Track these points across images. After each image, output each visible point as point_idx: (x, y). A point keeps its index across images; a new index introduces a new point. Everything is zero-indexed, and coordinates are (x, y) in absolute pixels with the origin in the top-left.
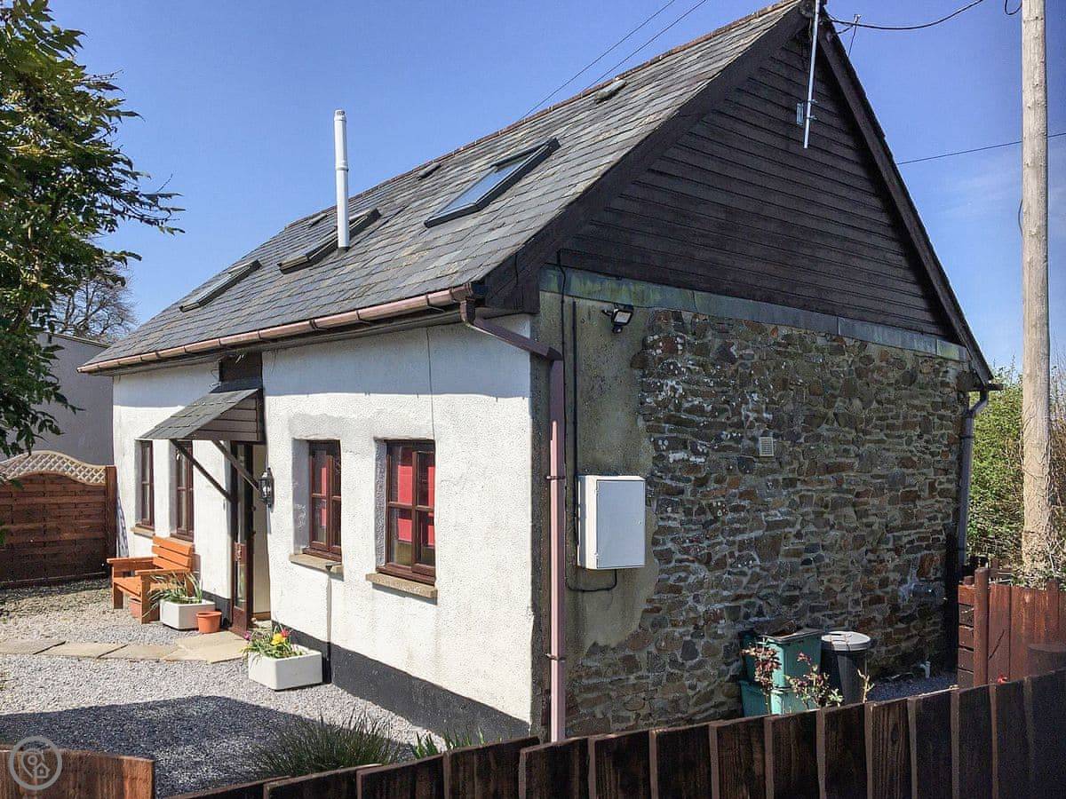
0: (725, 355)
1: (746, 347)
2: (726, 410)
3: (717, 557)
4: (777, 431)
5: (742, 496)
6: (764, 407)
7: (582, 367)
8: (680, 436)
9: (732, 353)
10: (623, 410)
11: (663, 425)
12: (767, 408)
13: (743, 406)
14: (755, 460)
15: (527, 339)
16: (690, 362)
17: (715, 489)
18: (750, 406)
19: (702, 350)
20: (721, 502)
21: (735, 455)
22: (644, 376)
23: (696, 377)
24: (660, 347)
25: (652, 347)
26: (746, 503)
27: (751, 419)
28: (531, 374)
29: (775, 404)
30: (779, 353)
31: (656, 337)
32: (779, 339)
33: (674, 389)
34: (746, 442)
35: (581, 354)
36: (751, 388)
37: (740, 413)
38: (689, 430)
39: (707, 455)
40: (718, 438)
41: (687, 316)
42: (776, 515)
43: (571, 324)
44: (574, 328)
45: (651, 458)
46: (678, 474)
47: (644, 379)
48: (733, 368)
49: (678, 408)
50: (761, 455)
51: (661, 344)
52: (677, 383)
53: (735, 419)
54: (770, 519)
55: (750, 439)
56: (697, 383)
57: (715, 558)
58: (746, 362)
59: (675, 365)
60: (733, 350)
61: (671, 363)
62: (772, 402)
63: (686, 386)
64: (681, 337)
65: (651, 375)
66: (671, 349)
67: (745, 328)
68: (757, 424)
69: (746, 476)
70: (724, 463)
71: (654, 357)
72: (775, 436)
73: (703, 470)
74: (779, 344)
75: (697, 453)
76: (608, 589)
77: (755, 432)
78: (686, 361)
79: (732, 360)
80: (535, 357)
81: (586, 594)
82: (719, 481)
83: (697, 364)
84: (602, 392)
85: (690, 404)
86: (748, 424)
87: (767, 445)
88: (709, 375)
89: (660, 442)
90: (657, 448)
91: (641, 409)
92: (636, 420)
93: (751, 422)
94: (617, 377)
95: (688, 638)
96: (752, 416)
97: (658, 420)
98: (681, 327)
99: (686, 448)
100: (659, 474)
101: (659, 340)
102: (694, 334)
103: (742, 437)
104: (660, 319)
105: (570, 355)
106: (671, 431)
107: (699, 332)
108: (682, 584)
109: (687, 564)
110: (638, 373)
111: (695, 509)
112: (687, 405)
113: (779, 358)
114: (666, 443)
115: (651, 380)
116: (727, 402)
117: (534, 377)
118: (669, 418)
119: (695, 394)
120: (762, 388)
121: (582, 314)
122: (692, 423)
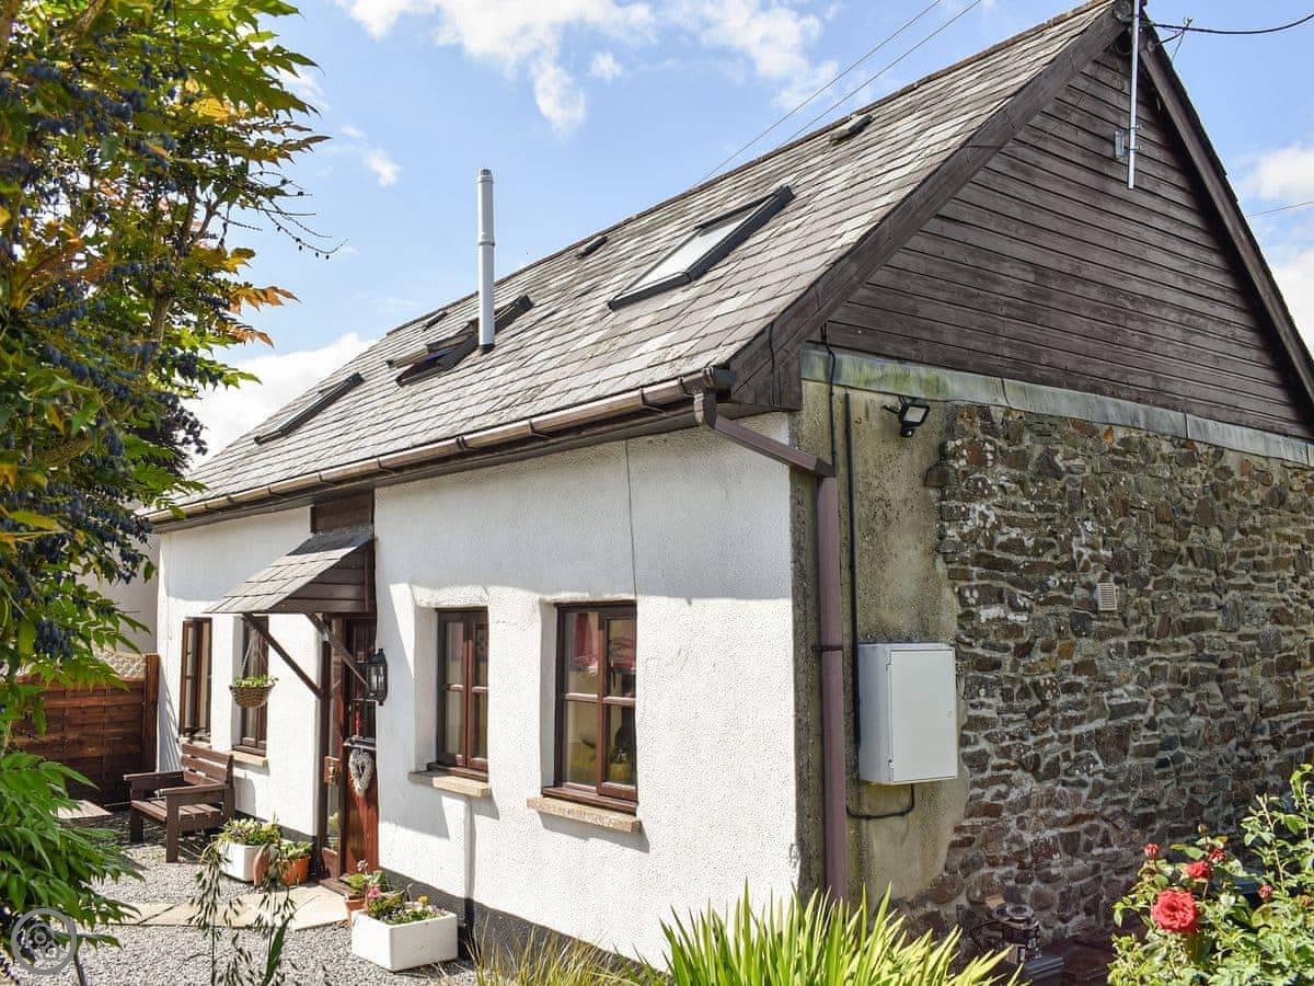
0: (1048, 469)
1: (1075, 456)
2: (1052, 545)
3: (1047, 760)
4: (1118, 574)
5: (1079, 668)
6: (1100, 539)
7: (859, 487)
8: (996, 584)
9: (1056, 464)
10: (916, 548)
11: (971, 568)
12: (1104, 542)
13: (1075, 539)
14: (1093, 616)
15: (785, 446)
16: (1003, 478)
17: (1042, 660)
18: (1084, 539)
19: (1019, 460)
20: (1051, 679)
21: (1065, 610)
22: (943, 498)
23: (1012, 499)
24: (963, 457)
25: (954, 456)
26: (1082, 679)
27: (1085, 557)
28: (791, 497)
29: (1113, 535)
30: (1116, 464)
31: (959, 442)
32: (1115, 446)
33: (984, 517)
34: (1080, 592)
35: (858, 468)
36: (1084, 513)
37: (1071, 550)
38: (1005, 574)
39: (1030, 610)
40: (1044, 587)
41: (998, 415)
42: (1121, 696)
43: (843, 425)
44: (847, 431)
45: (955, 619)
46: (992, 639)
47: (944, 503)
48: (1060, 484)
49: (990, 543)
50: (1101, 609)
51: (965, 453)
52: (988, 508)
53: (1065, 558)
54: (1114, 702)
55: (1083, 587)
56: (1014, 507)
57: (1045, 761)
58: (1076, 477)
59: (984, 482)
60: (1058, 459)
61: (980, 479)
62: (1111, 532)
63: (999, 512)
64: (991, 443)
65: (953, 496)
66: (979, 461)
67: (1071, 429)
68: (1093, 565)
69: (1083, 641)
70: (1052, 622)
71: (956, 471)
72: (1118, 581)
73: (1025, 632)
74: (1114, 451)
75: (1016, 609)
76: (902, 814)
77: (1093, 577)
78: (999, 475)
79: (1058, 475)
80: (797, 472)
81: (872, 822)
82: (1047, 648)
83: (1013, 479)
84: (887, 522)
85: (1006, 537)
86: (1082, 564)
87: (1108, 595)
88: (1028, 496)
89: (967, 594)
90: (963, 601)
91: (939, 548)
92: (934, 561)
93: (1086, 562)
94: (907, 500)
95: (1011, 883)
96: (1087, 553)
97: (964, 561)
98: (989, 429)
99: (1001, 601)
100: (967, 640)
101: (963, 446)
102: (1007, 438)
103: (1074, 583)
104: (962, 417)
105: (842, 470)
106: (980, 577)
107: (1013, 436)
108: (1001, 802)
109: (1009, 772)
110: (933, 493)
111: (1016, 691)
112: (1001, 539)
113: (1117, 471)
114: (976, 594)
115: (953, 503)
116: (1053, 534)
117: (796, 502)
118: (978, 559)
119: (1011, 523)
120: (1098, 511)
121: (857, 412)
122: (1009, 565)
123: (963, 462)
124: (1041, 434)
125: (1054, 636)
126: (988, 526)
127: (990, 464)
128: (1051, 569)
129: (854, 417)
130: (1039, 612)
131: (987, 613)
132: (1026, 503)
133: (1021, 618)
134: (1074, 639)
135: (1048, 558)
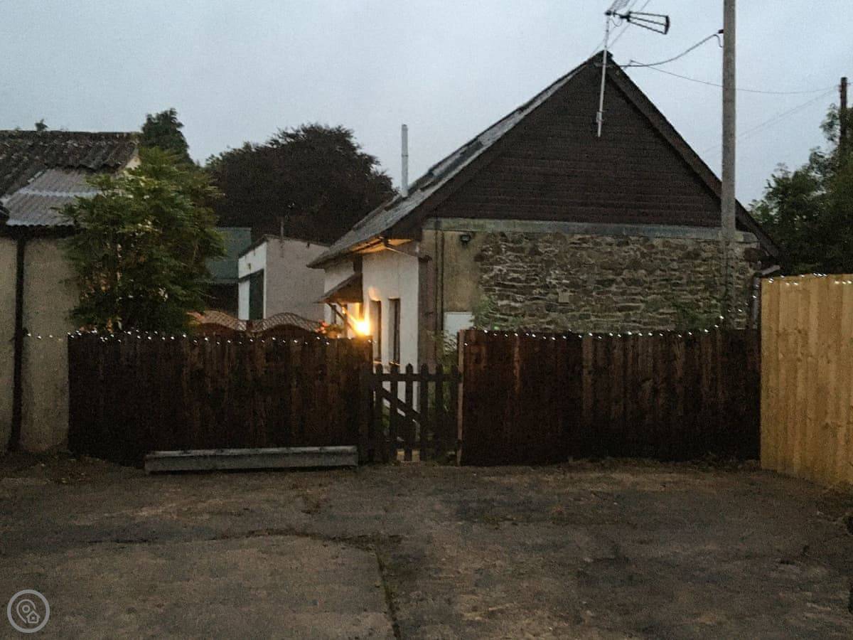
1: (550, 247)
4: (573, 289)
6: (563, 277)
7: (447, 262)
8: (506, 293)
10: (470, 282)
11: (495, 288)
13: (548, 277)
14: (557, 304)
15: (417, 253)
17: (529, 320)
18: (553, 277)
19: (520, 250)
21: (542, 302)
25: (486, 251)
29: (571, 275)
31: (488, 246)
35: (446, 256)
36: (554, 267)
37: (546, 281)
38: (511, 290)
39: (523, 302)
40: (531, 294)
41: (510, 235)
44: (443, 244)
46: (504, 312)
47: (482, 266)
48: (540, 258)
49: (504, 279)
50: (561, 302)
51: (491, 249)
52: (503, 267)
53: (542, 284)
55: (553, 294)
56: (516, 266)
58: (550, 254)
60: (540, 249)
61: (499, 258)
63: (509, 268)
64: (505, 245)
66: (498, 251)
67: (549, 237)
68: (558, 286)
69: (551, 313)
71: (487, 255)
72: (572, 292)
73: (520, 309)
74: (575, 243)
75: (516, 301)
77: (557, 290)
78: (509, 256)
79: (540, 254)
80: (421, 260)
82: (532, 315)
83: (516, 257)
84: (458, 273)
85: (512, 277)
86: (552, 286)
88: (524, 262)
91: (480, 281)
92: (478, 286)
94: (467, 266)
96: (555, 282)
97: (491, 286)
98: (505, 240)
99: (509, 299)
100: (491, 311)
102: (513, 242)
103: (548, 293)
105: (440, 257)
106: (499, 290)
107: (516, 242)
110: (479, 263)
112: (509, 278)
113: (574, 251)
114: (496, 296)
115: (486, 266)
118: (498, 285)
119: (515, 272)
120: (561, 267)
121: (447, 238)
122: (513, 286)
123: (490, 253)
124: (531, 240)
125: (535, 311)
126: (503, 273)
127: (504, 252)
128: (533, 288)
129: (445, 240)
130: (528, 303)
131: (500, 303)
132: (521, 264)
133: (517, 305)
134: (547, 312)
135: (533, 284)
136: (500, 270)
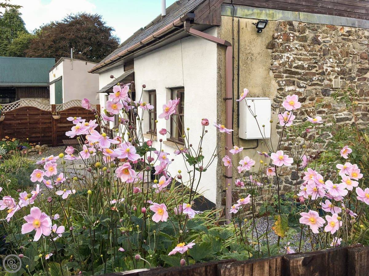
0: (315, 41)
1: (327, 37)
3: (310, 134)
4: (342, 76)
5: (323, 106)
6: (336, 65)
7: (242, 49)
8: (292, 79)
9: (319, 40)
10: (262, 68)
11: (283, 74)
13: (325, 65)
14: (331, 89)
15: (215, 38)
16: (297, 45)
17: (309, 103)
18: (329, 65)
19: (304, 39)
20: (312, 109)
21: (320, 87)
22: (273, 52)
23: (300, 52)
24: (281, 38)
25: (276, 38)
26: (326, 110)
27: (329, 70)
28: (217, 53)
30: (343, 39)
31: (279, 34)
32: (344, 33)
34: (326, 82)
35: (242, 43)
36: (329, 56)
37: (323, 68)
38: (296, 76)
39: (305, 88)
40: (311, 80)
41: (295, 24)
42: (341, 115)
43: (237, 30)
44: (238, 32)
45: (276, 90)
47: (273, 54)
48: (319, 47)
49: (291, 66)
50: (333, 87)
51: (282, 37)
52: (290, 55)
53: (320, 71)
54: (338, 117)
55: (328, 80)
56: (301, 55)
58: (327, 44)
59: (289, 46)
60: (319, 38)
61: (287, 46)
62: (341, 63)
63: (295, 56)
64: (292, 33)
65: (276, 51)
66: (287, 39)
67: (326, 28)
68: (332, 73)
69: (326, 97)
70: (314, 91)
71: (278, 43)
72: (342, 78)
73: (303, 94)
74: (344, 35)
75: (300, 87)
76: (254, 148)
77: (332, 77)
78: (295, 44)
79: (319, 44)
80: (219, 45)
82: (312, 100)
83: (301, 45)
84: (252, 60)
85: (297, 64)
86: (327, 73)
87: (337, 82)
88: (306, 50)
89: (281, 82)
90: (279, 85)
91: (272, 69)
92: (269, 72)
93: (329, 72)
94: (259, 53)
97: (280, 72)
98: (293, 29)
99: (294, 85)
100: (280, 97)
101: (281, 35)
102: (299, 31)
103: (324, 79)
104: (281, 25)
105: (236, 44)
106: (287, 77)
107: (302, 31)
108: (291, 146)
109: (295, 137)
110: (270, 51)
111: (298, 113)
112: (294, 65)
113: (344, 41)
114: (284, 82)
115: (276, 54)
116: (316, 63)
117: (219, 55)
118: (286, 71)
119: (299, 60)
120: (335, 55)
121: (242, 25)
122: (297, 73)
123: (281, 40)
124: (313, 30)
125: (315, 96)
126: (290, 61)
127: (291, 40)
128: (314, 74)
129: (241, 27)
130: (309, 88)
131: (288, 89)
132: (305, 53)
133: (301, 90)
134: (323, 97)
135: (314, 71)
136: (288, 58)
